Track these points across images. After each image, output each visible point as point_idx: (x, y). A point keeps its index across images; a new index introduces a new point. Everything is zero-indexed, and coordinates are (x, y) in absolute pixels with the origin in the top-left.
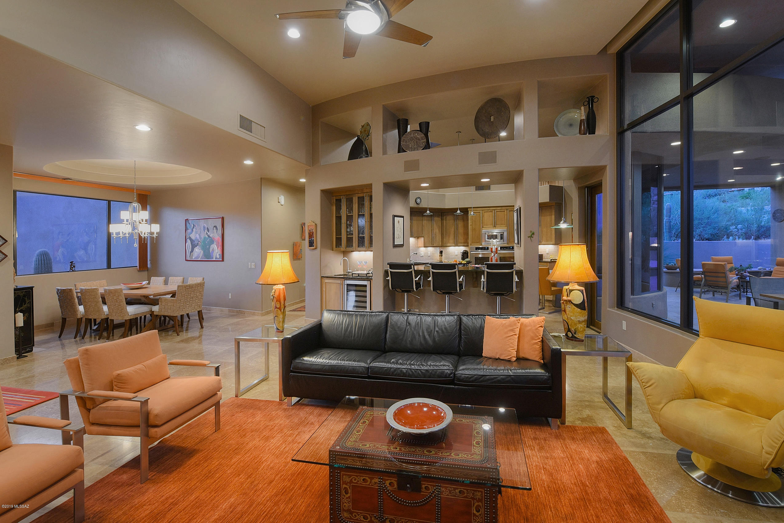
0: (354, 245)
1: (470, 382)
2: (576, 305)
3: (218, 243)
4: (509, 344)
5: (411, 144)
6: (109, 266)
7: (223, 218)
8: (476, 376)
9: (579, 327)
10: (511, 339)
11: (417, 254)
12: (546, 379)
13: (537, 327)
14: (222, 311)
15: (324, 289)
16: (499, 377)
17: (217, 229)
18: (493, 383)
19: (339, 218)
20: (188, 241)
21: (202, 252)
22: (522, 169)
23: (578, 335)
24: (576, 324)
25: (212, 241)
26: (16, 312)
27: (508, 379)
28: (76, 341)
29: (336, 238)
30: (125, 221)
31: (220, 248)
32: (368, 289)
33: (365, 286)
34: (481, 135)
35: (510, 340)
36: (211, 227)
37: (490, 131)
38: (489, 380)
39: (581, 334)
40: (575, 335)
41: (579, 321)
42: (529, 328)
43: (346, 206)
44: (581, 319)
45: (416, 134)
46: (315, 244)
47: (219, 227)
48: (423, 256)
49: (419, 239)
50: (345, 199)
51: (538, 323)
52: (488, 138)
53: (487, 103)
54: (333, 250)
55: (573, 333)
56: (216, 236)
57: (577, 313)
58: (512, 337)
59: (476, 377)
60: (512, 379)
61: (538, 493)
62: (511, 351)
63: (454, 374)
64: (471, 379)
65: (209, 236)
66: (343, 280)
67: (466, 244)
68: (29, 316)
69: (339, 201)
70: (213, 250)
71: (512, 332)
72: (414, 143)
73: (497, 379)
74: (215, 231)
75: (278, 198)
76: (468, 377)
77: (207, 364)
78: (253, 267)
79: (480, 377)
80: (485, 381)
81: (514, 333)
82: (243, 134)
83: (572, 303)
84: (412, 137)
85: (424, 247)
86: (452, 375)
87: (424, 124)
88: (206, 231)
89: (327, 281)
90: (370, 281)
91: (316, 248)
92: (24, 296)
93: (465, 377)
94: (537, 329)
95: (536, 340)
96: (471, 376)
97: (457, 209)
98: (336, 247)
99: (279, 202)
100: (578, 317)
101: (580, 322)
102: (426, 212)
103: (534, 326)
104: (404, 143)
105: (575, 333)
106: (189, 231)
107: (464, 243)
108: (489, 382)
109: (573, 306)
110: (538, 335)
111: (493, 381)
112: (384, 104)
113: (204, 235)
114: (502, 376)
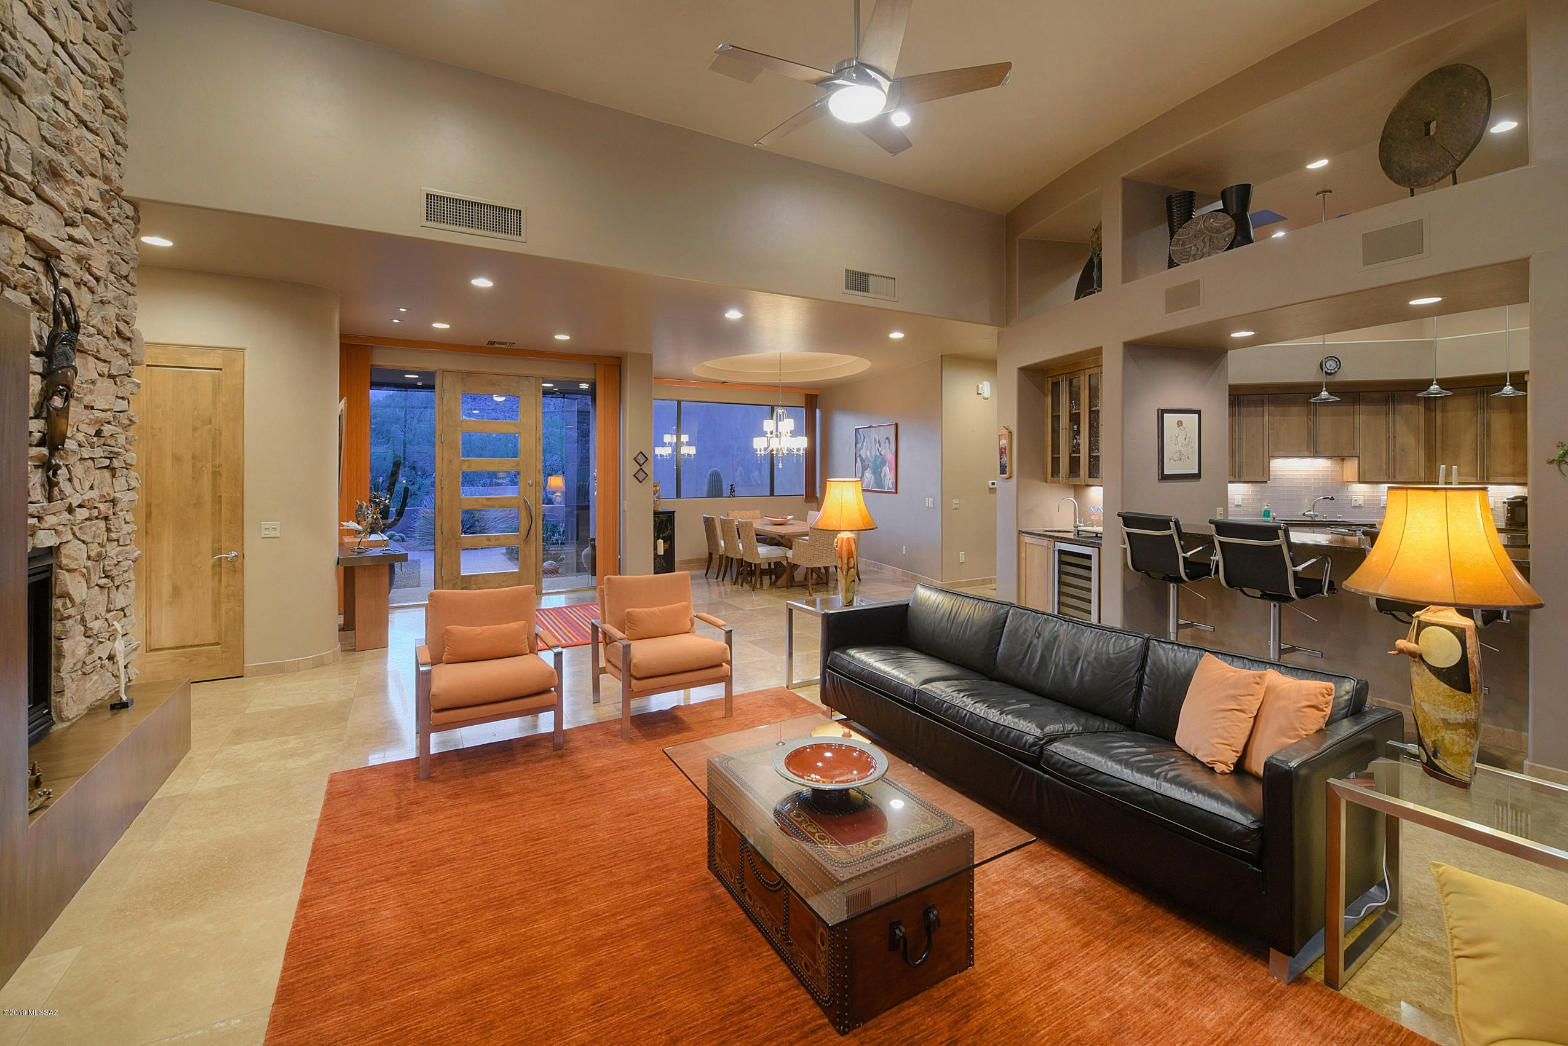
0: (1082, 472)
1: (1066, 774)
2: (1438, 672)
3: (891, 465)
4: (1216, 729)
5: (1195, 245)
6: (772, 494)
7: (896, 425)
8: (1080, 767)
9: (1447, 738)
10: (1225, 718)
11: (1332, 499)
12: (1238, 831)
13: (1300, 705)
14: (894, 572)
15: (1023, 555)
16: (1128, 786)
17: (889, 440)
18: (1114, 794)
19: (1056, 419)
20: (859, 460)
21: (873, 478)
22: (1523, 255)
23: (1445, 761)
24: (1435, 728)
25: (883, 463)
26: (656, 538)
27: (1145, 798)
28: (718, 582)
29: (1052, 457)
30: (769, 433)
31: (893, 471)
32: (1094, 563)
33: (1089, 557)
34: (1397, 182)
35: (1222, 720)
36: (883, 440)
37: (1426, 164)
38: (1105, 784)
39: (1454, 760)
40: (1436, 761)
41: (1445, 721)
42: (1283, 703)
43: (1068, 395)
44: (1452, 717)
45: (1212, 220)
46: (1007, 470)
47: (893, 440)
48: (1360, 507)
49: (1345, 462)
50: (1068, 382)
51: (1307, 695)
52: (1419, 185)
53: (1417, 87)
54: (1046, 482)
55: (1430, 754)
56: (890, 456)
57: (1438, 694)
58: (1228, 713)
59: (1080, 770)
60: (1156, 800)
61: (1039, 1031)
62: (1217, 745)
63: (1042, 748)
64: (1072, 770)
65: (880, 453)
66: (1053, 540)
67: (1518, 476)
68: (671, 543)
69: (1056, 385)
70: (885, 475)
71: (1232, 702)
72: (1204, 243)
73: (1123, 789)
74: (887, 445)
75: (978, 387)
76: (1064, 762)
77: (720, 624)
78: (931, 505)
79: (1088, 770)
80: (1098, 784)
81: (1239, 705)
82: (856, 298)
83: (1424, 661)
84: (1200, 230)
85: (1360, 482)
86: (1034, 748)
87: (1234, 189)
88: (878, 445)
89: (1027, 539)
90: (1099, 548)
91: (1010, 477)
92: (667, 521)
93: (1060, 760)
94: (1299, 710)
95: (1291, 738)
96: (1071, 763)
97: (1429, 383)
98: (1052, 477)
99: (978, 394)
100: (1442, 707)
101: (1449, 724)
102: (1319, 394)
103: (1296, 702)
104: (1179, 248)
105: (1435, 755)
106: (859, 445)
107: (1513, 475)
108: (1105, 789)
109: (1427, 670)
110: (1297, 725)
111: (1115, 789)
112: (1123, 175)
113: (875, 452)
114: (1134, 786)
